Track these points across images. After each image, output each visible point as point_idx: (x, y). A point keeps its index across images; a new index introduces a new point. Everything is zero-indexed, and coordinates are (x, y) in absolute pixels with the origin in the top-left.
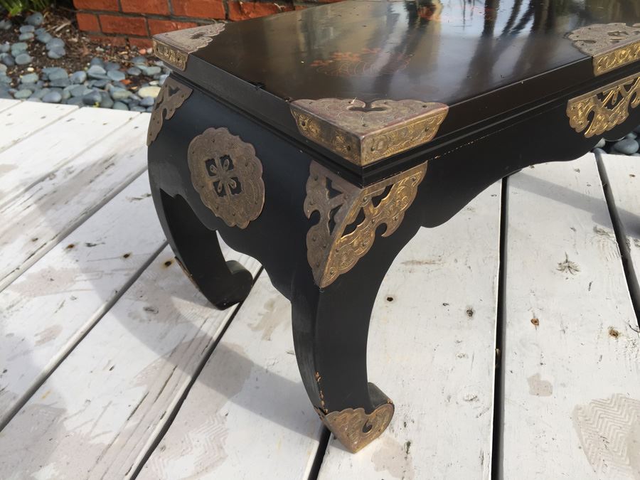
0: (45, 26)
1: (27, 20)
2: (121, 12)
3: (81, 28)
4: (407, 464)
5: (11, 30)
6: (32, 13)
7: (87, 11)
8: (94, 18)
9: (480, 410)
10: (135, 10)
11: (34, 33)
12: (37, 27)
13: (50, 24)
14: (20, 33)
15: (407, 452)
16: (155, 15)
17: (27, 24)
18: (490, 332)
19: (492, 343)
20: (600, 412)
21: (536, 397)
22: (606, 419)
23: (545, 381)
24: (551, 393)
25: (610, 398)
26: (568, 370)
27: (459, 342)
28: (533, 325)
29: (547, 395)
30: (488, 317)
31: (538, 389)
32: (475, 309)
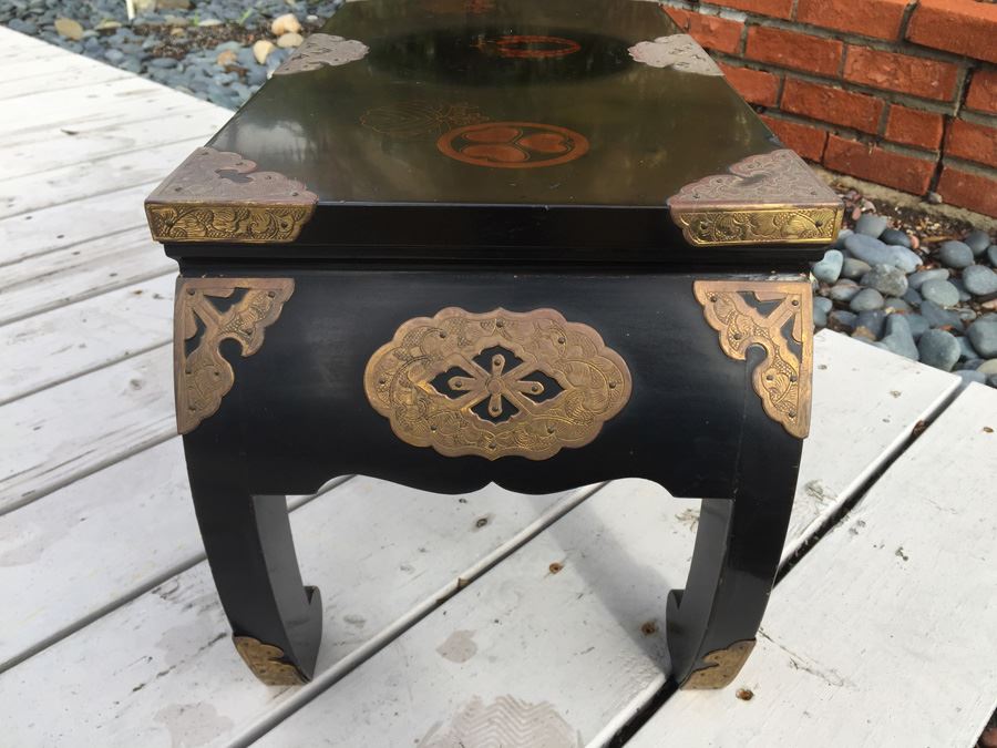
4: (196, 656)
9: (349, 638)
18: (478, 555)
19: (463, 571)
20: (498, 713)
21: (438, 656)
22: (495, 727)
23: (474, 644)
24: (464, 660)
25: (535, 704)
26: (523, 643)
27: (423, 551)
28: (547, 570)
29: (456, 661)
30: (499, 538)
31: (453, 648)
32: (494, 522)
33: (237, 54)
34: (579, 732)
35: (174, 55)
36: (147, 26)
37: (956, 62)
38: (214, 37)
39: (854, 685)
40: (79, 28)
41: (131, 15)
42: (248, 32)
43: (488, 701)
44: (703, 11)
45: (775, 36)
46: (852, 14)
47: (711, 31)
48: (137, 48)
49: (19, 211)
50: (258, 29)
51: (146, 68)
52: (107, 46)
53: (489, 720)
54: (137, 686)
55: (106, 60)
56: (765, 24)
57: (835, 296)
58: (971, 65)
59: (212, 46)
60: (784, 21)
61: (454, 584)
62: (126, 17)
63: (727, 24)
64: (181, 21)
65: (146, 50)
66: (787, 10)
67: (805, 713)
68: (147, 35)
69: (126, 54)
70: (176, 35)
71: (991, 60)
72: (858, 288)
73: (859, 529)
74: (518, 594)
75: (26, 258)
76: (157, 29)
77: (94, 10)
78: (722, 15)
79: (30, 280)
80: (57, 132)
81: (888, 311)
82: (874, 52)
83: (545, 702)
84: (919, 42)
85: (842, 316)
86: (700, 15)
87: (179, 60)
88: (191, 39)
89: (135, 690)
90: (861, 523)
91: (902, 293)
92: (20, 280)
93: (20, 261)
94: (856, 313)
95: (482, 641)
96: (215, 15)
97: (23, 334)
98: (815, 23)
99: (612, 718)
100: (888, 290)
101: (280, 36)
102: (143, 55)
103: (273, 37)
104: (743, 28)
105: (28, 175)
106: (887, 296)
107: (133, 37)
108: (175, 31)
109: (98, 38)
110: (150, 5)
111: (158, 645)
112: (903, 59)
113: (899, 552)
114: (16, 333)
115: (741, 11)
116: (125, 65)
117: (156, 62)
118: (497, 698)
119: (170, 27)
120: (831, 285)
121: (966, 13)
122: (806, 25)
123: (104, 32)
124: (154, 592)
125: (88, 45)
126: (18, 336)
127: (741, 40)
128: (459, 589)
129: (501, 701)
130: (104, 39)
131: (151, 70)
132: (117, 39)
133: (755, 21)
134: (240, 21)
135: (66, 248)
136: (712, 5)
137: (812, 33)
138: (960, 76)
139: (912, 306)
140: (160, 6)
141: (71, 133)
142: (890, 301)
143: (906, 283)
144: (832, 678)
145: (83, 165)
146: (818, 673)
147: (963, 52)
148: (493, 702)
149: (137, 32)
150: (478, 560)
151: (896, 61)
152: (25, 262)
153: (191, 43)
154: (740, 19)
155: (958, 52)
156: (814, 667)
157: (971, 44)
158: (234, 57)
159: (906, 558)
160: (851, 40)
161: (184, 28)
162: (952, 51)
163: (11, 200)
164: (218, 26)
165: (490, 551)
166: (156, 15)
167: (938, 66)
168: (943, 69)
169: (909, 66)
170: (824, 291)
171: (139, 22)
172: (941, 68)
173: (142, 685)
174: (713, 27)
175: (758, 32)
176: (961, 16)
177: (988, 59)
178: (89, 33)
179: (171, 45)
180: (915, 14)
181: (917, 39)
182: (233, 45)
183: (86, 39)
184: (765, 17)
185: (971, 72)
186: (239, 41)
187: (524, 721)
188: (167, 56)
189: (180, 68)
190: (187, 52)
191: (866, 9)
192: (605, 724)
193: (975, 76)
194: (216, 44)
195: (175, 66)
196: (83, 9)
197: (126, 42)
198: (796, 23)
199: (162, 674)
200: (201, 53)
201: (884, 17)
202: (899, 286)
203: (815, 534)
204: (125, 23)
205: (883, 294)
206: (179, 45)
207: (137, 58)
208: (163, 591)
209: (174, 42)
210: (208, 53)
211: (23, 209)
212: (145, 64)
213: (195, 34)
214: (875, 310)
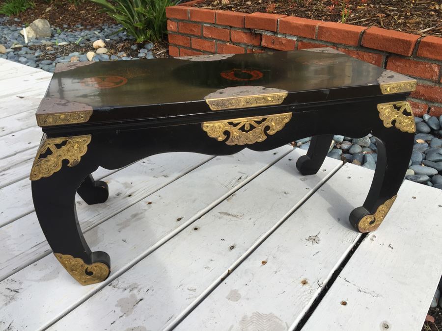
0: (153, 51)
1: (146, 46)
2: (191, 48)
3: (170, 54)
4: (132, 308)
5: (136, 50)
6: (149, 43)
7: (175, 45)
8: (177, 49)
9: (191, 296)
10: (198, 48)
11: (146, 53)
12: (149, 51)
13: (156, 50)
14: (140, 53)
15: (137, 303)
16: (208, 52)
17: (144, 48)
18: (233, 260)
19: (229, 267)
20: (255, 319)
21: (227, 300)
22: (254, 324)
23: (239, 294)
24: (237, 301)
25: (268, 314)
26: (258, 292)
27: (212, 260)
28: (261, 264)
29: (234, 301)
30: (240, 253)
31: (232, 296)
32: (237, 247)
33: (79, 58)
34: (286, 323)
35: (50, 59)
36: (35, 46)
37: (381, 53)
38: (66, 50)
39: (382, 296)
40: (4, 48)
41: (26, 41)
42: (81, 47)
43: (249, 315)
44: (279, 36)
45: (309, 45)
46: (339, 36)
47: (283, 44)
48: (33, 56)
49: (8, 132)
50: (86, 46)
51: (38, 65)
52: (19, 56)
53: (252, 322)
54: (112, 322)
55: (19, 62)
56: (305, 41)
57: (343, 148)
58: (387, 55)
59: (66, 55)
60: (312, 39)
61: (226, 272)
62: (25, 42)
63: (290, 41)
64: (49, 43)
65: (37, 57)
66: (313, 35)
67: (367, 308)
68: (36, 50)
69: (28, 59)
70: (49, 49)
71: (395, 52)
72: (351, 144)
73: (374, 239)
74: (252, 274)
75: (17, 153)
76: (39, 47)
77: (8, 39)
78: (287, 37)
79: (21, 162)
80: (15, 97)
81: (364, 153)
82: (349, 50)
83: (271, 313)
84: (366, 46)
85: (346, 156)
86: (278, 38)
87: (53, 60)
88: (56, 51)
89: (112, 324)
90: (374, 236)
91: (369, 145)
92: (17, 163)
93: (15, 154)
94: (352, 154)
95: (242, 293)
96: (64, 40)
97: (25, 186)
98: (325, 40)
99: (297, 316)
100: (363, 144)
101: (97, 49)
102: (36, 59)
103: (94, 50)
104: (296, 43)
105: (7, 117)
106: (363, 147)
107: (30, 51)
108: (48, 48)
109: (14, 52)
110: (33, 36)
111: (116, 306)
112: (361, 53)
113: (390, 246)
114: (22, 185)
115: (295, 36)
116: (28, 64)
117: (43, 62)
118: (253, 313)
119: (45, 46)
120: (341, 144)
121: (384, 35)
122: (321, 41)
123: (16, 49)
124: (110, 285)
125: (9, 55)
126: (23, 186)
127: (295, 47)
128: (229, 274)
129: (255, 314)
130: (16, 52)
131: (41, 66)
132: (22, 52)
133: (301, 39)
134: (77, 42)
135: (33, 148)
136: (282, 34)
137: (323, 44)
138: (383, 59)
139: (373, 150)
140: (38, 36)
141: (21, 97)
142: (364, 149)
143: (370, 141)
144: (374, 294)
145: (31, 111)
146: (368, 293)
147: (384, 50)
148: (252, 315)
149: (31, 49)
150: (234, 262)
151: (358, 54)
152: (17, 154)
153: (56, 53)
154: (295, 39)
155: (382, 50)
156: (367, 291)
157: (387, 46)
158: (78, 58)
159: (392, 248)
160: (339, 46)
161: (52, 46)
162: (380, 49)
163: (3, 128)
164: (67, 45)
165: (238, 258)
166: (36, 40)
167: (374, 55)
168: (376, 57)
169: (363, 56)
170: (338, 146)
171: (30, 44)
172: (376, 56)
173: (114, 322)
174: (283, 42)
175: (302, 44)
176: (382, 36)
177: (394, 52)
178: (9, 50)
179: (48, 54)
180: (364, 35)
181: (365, 45)
182: (76, 54)
183: (8, 53)
184: (304, 38)
185: (387, 57)
186: (79, 52)
187: (265, 321)
188: (47, 59)
189: (54, 64)
190: (56, 57)
191: (345, 34)
192: (295, 319)
193: (389, 58)
194: (68, 53)
195: (51, 64)
196: (3, 39)
197: (26, 53)
198: (317, 40)
199: (121, 317)
200: (62, 58)
201: (352, 37)
202: (367, 142)
203: (358, 242)
204: (24, 45)
205: (361, 146)
206: (51, 54)
207: (33, 60)
208: (113, 285)
209: (49, 53)
210: (66, 57)
211: (10, 132)
212: (37, 63)
213: (57, 49)
214: (359, 153)
